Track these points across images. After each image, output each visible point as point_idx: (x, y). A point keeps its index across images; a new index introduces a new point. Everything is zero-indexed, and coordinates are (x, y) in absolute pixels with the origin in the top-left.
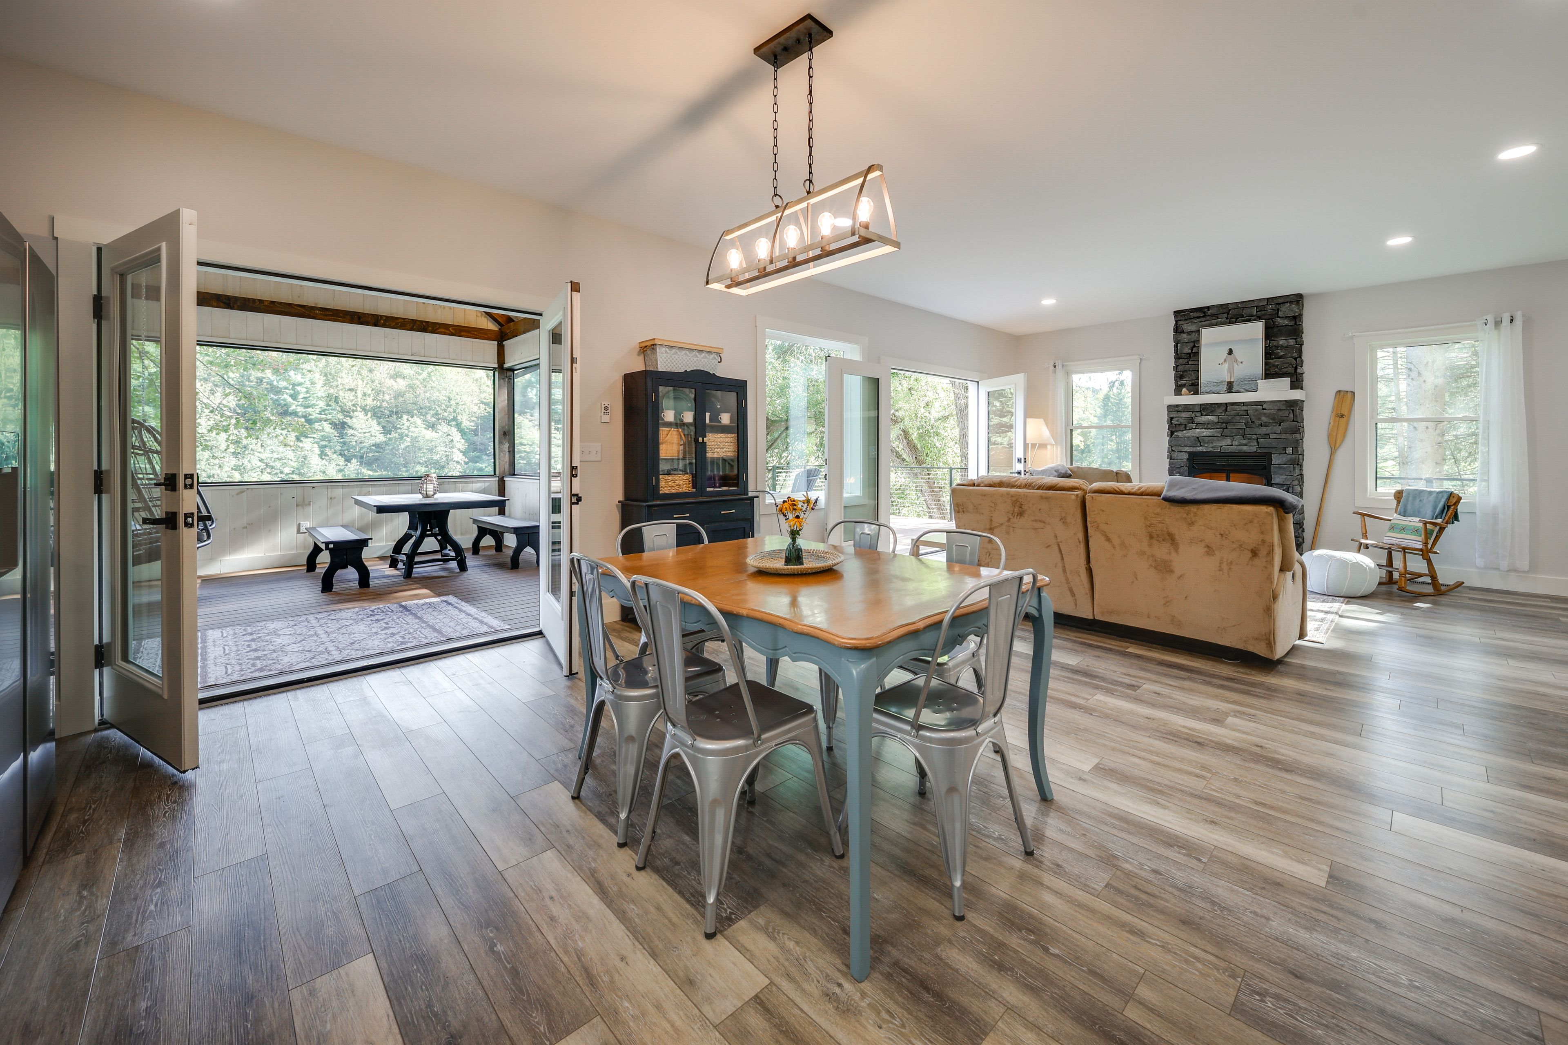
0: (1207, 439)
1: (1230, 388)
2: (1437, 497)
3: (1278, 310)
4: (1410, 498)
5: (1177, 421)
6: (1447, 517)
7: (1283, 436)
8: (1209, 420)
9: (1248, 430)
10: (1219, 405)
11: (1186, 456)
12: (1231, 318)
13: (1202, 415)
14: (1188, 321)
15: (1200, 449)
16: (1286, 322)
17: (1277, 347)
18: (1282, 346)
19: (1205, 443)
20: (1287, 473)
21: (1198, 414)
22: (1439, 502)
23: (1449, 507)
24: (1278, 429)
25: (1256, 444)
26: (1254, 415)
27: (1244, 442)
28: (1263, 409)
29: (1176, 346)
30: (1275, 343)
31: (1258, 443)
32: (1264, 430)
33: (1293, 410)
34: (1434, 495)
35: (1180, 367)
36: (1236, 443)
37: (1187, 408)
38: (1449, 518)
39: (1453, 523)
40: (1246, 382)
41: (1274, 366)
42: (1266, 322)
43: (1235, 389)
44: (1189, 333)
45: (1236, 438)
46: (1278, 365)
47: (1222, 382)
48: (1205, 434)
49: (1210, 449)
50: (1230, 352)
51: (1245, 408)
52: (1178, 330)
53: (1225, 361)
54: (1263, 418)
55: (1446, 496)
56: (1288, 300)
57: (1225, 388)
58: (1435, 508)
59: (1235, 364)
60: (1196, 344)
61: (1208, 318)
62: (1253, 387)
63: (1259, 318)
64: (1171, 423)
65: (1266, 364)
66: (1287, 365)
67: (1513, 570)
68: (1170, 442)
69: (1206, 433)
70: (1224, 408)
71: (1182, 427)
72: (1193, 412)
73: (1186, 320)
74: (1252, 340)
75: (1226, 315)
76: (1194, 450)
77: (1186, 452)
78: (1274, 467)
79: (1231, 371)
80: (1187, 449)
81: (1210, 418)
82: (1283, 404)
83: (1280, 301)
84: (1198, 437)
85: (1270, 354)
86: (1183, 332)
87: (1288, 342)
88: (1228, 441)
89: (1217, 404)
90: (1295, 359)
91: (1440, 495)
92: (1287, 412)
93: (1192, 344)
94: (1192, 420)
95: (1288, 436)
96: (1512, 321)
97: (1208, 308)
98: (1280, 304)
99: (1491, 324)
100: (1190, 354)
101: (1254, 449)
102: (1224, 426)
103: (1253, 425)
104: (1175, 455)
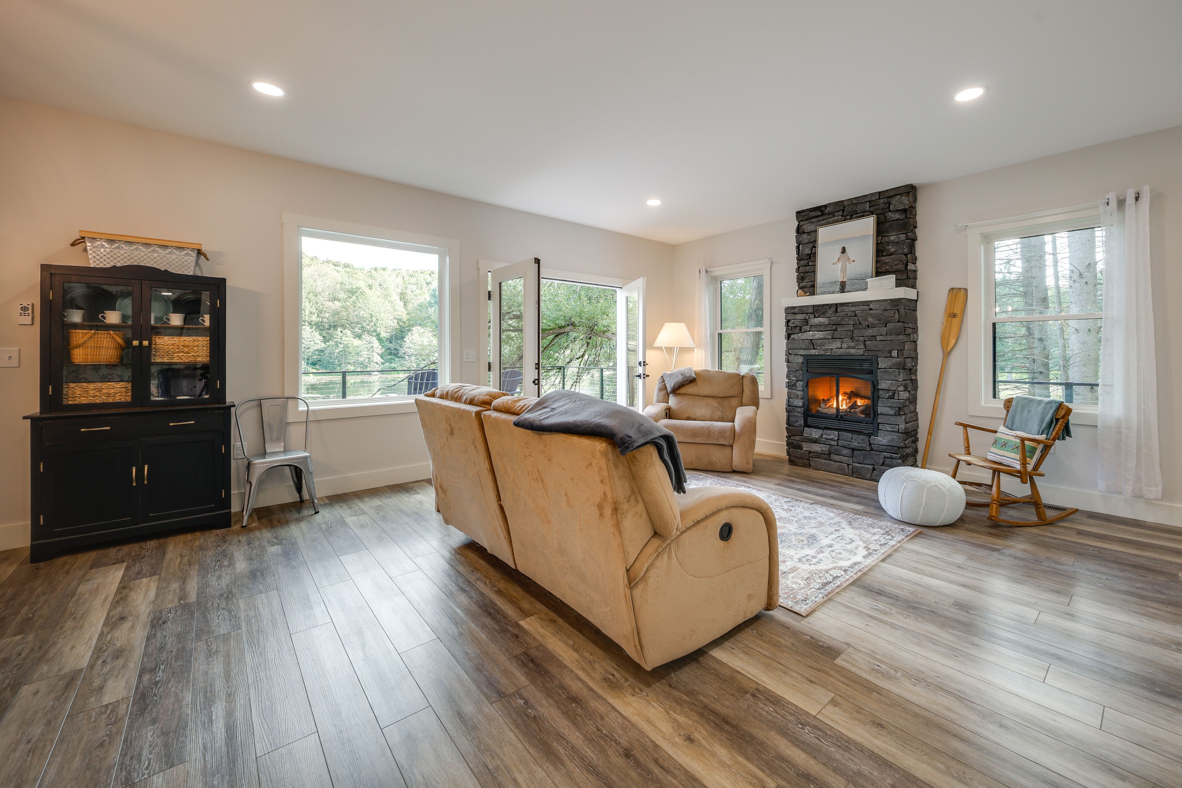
0: (819, 342)
1: (843, 287)
2: (1045, 408)
3: (890, 203)
4: (1019, 409)
5: (793, 323)
6: (1054, 432)
7: (889, 338)
8: (821, 322)
9: (855, 331)
10: (830, 306)
11: (800, 360)
12: (847, 215)
13: (815, 317)
14: (808, 221)
15: (813, 352)
16: (897, 216)
17: (888, 243)
18: (893, 242)
19: (818, 346)
20: (892, 378)
21: (812, 316)
22: (1047, 414)
23: (1057, 420)
24: (884, 330)
25: (862, 346)
26: (861, 316)
27: (852, 344)
28: (870, 309)
29: (798, 247)
30: (886, 239)
31: (865, 345)
32: (870, 332)
33: (898, 310)
34: (1043, 405)
35: (802, 269)
36: (845, 345)
37: (802, 310)
38: (1057, 433)
39: (1064, 439)
40: (857, 281)
41: (885, 263)
42: (878, 218)
43: (847, 288)
44: (809, 233)
45: (845, 340)
46: (888, 262)
47: (835, 282)
48: (817, 337)
49: (822, 353)
50: (844, 250)
51: (854, 309)
52: (799, 231)
53: (839, 260)
54: (870, 319)
55: (1054, 407)
56: (899, 192)
57: (838, 288)
58: (1042, 421)
59: (848, 263)
60: (814, 244)
61: (825, 217)
62: (864, 286)
63: (872, 213)
64: (788, 326)
65: (877, 262)
66: (898, 262)
67: (1138, 496)
68: (787, 344)
69: (818, 335)
70: (834, 310)
71: (797, 330)
72: (807, 314)
73: (806, 220)
74: (865, 237)
75: (841, 213)
76: (808, 353)
77: (801, 355)
78: (881, 372)
79: (844, 270)
80: (802, 352)
81: (821, 319)
82: (889, 304)
83: (892, 194)
84: (811, 340)
85: (882, 251)
86: (804, 233)
87: (899, 238)
88: (838, 344)
89: (828, 305)
90: (906, 255)
91: (1049, 405)
92: (893, 312)
93: (811, 245)
94: (806, 322)
95: (893, 337)
96: (1137, 199)
97: (825, 206)
98: (890, 197)
99: (1113, 204)
100: (810, 255)
101: (861, 352)
102: (834, 327)
103: (861, 327)
104: (791, 358)
